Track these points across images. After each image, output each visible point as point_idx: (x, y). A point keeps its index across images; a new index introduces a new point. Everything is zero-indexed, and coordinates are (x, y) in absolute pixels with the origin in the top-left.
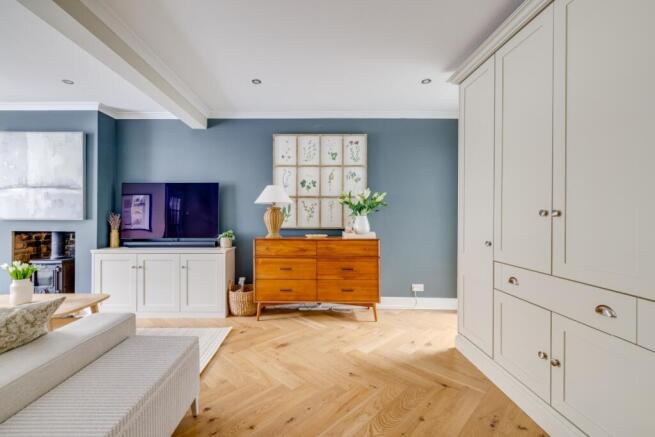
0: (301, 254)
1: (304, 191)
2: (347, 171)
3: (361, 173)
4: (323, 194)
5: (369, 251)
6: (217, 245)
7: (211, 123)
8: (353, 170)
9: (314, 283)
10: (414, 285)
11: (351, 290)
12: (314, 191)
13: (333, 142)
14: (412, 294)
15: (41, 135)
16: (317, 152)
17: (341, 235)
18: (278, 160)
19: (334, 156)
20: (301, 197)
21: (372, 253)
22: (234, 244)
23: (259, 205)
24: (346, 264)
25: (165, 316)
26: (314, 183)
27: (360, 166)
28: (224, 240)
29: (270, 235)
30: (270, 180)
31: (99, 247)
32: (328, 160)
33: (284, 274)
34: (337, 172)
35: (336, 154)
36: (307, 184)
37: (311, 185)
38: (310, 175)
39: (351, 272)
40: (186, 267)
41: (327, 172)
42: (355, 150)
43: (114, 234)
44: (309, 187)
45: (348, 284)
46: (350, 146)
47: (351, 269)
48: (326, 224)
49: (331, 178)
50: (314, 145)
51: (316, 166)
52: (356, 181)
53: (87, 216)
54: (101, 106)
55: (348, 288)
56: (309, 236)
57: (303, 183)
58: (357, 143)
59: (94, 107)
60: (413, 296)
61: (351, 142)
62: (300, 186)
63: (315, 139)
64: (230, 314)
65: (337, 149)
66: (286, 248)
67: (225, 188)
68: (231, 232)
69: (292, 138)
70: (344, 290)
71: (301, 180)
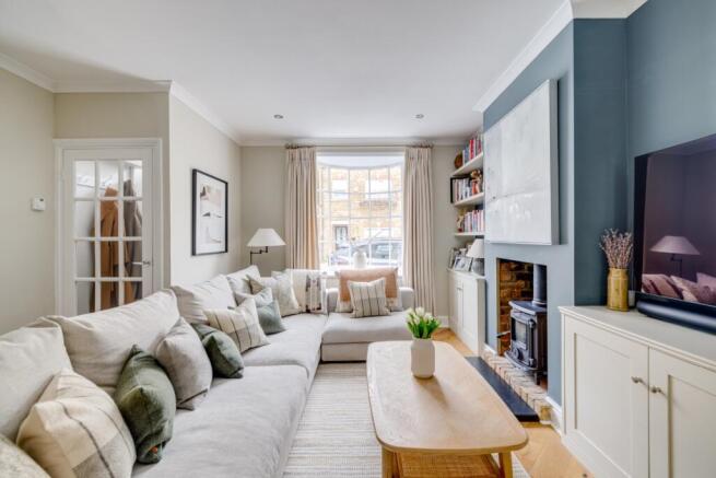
43: (613, 277)
53: (560, 239)
59: (568, 15)
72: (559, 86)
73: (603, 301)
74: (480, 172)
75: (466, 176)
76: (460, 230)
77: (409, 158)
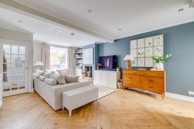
0: (135, 74)
1: (139, 56)
2: (155, 48)
3: (161, 48)
4: (146, 56)
5: (160, 75)
6: (116, 70)
7: (115, 41)
8: (157, 47)
9: (139, 83)
10: (189, 92)
11: (153, 88)
12: (143, 56)
13: (149, 39)
14: (188, 95)
15: (88, 49)
16: (144, 43)
17: (150, 69)
18: (131, 48)
19: (150, 44)
20: (138, 58)
21: (162, 76)
22: (120, 71)
23: (124, 60)
24: (151, 79)
25: (105, 85)
26: (143, 53)
27: (161, 46)
28: (117, 69)
29: (127, 69)
30: (129, 53)
31: (95, 70)
32: (147, 45)
33: (130, 79)
34: (151, 49)
35: (150, 43)
36: (140, 54)
37: (142, 54)
38: (141, 51)
39: (152, 82)
40: (109, 75)
41: (147, 49)
42: (158, 41)
43: (98, 67)
44: (141, 55)
45: (151, 85)
46: (156, 40)
47: (152, 81)
48: (146, 66)
49: (149, 51)
50: (143, 42)
51: (143, 48)
52: (159, 51)
53: (93, 64)
54: (95, 42)
55: (151, 86)
56: (139, 69)
57: (139, 54)
58: (159, 38)
59: (94, 43)
60: (189, 96)
61: (157, 38)
62: (138, 54)
63: (143, 40)
64: (118, 88)
65: (151, 41)
66: (131, 72)
67: (118, 56)
68: (119, 67)
69: (135, 41)
70: (149, 87)
71: (138, 53)
72: (93, 48)
73: (97, 69)
74: (82, 54)
75: (79, 54)
76: (76, 63)
77: (68, 50)
